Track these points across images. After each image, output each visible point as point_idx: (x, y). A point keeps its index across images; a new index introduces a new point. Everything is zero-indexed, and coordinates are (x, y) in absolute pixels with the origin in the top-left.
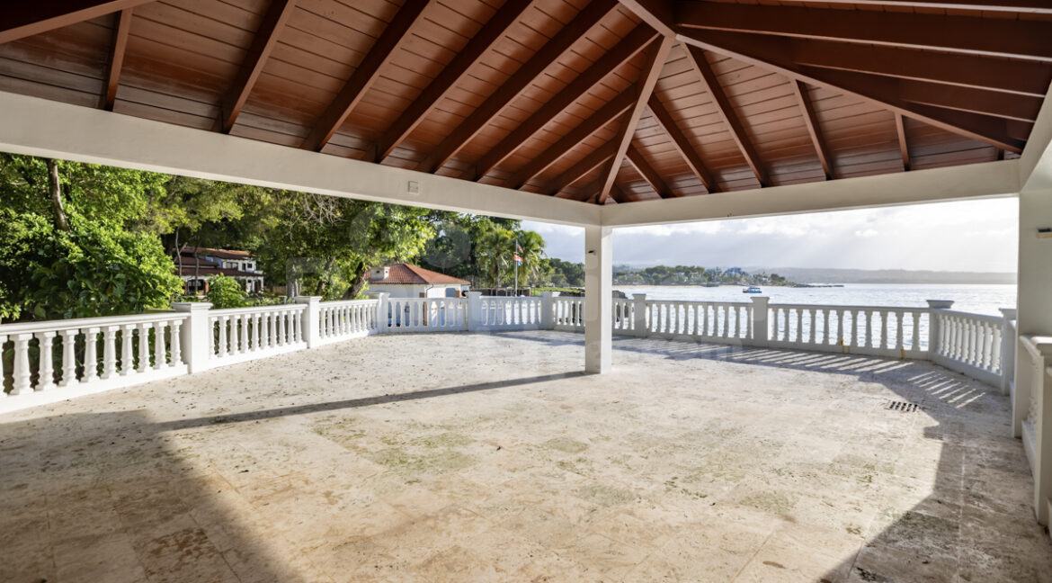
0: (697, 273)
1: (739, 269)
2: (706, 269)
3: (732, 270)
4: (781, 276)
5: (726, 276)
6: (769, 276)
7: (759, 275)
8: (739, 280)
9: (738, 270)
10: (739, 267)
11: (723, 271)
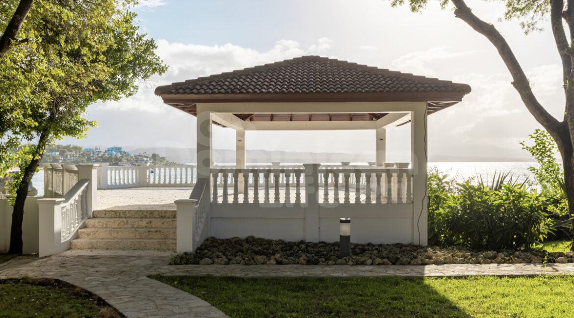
0: (74, 153)
1: (120, 149)
2: (83, 148)
3: (112, 149)
4: (161, 155)
5: (107, 155)
6: (151, 156)
7: (140, 155)
8: (120, 161)
9: (118, 149)
10: (119, 145)
11: (103, 150)
